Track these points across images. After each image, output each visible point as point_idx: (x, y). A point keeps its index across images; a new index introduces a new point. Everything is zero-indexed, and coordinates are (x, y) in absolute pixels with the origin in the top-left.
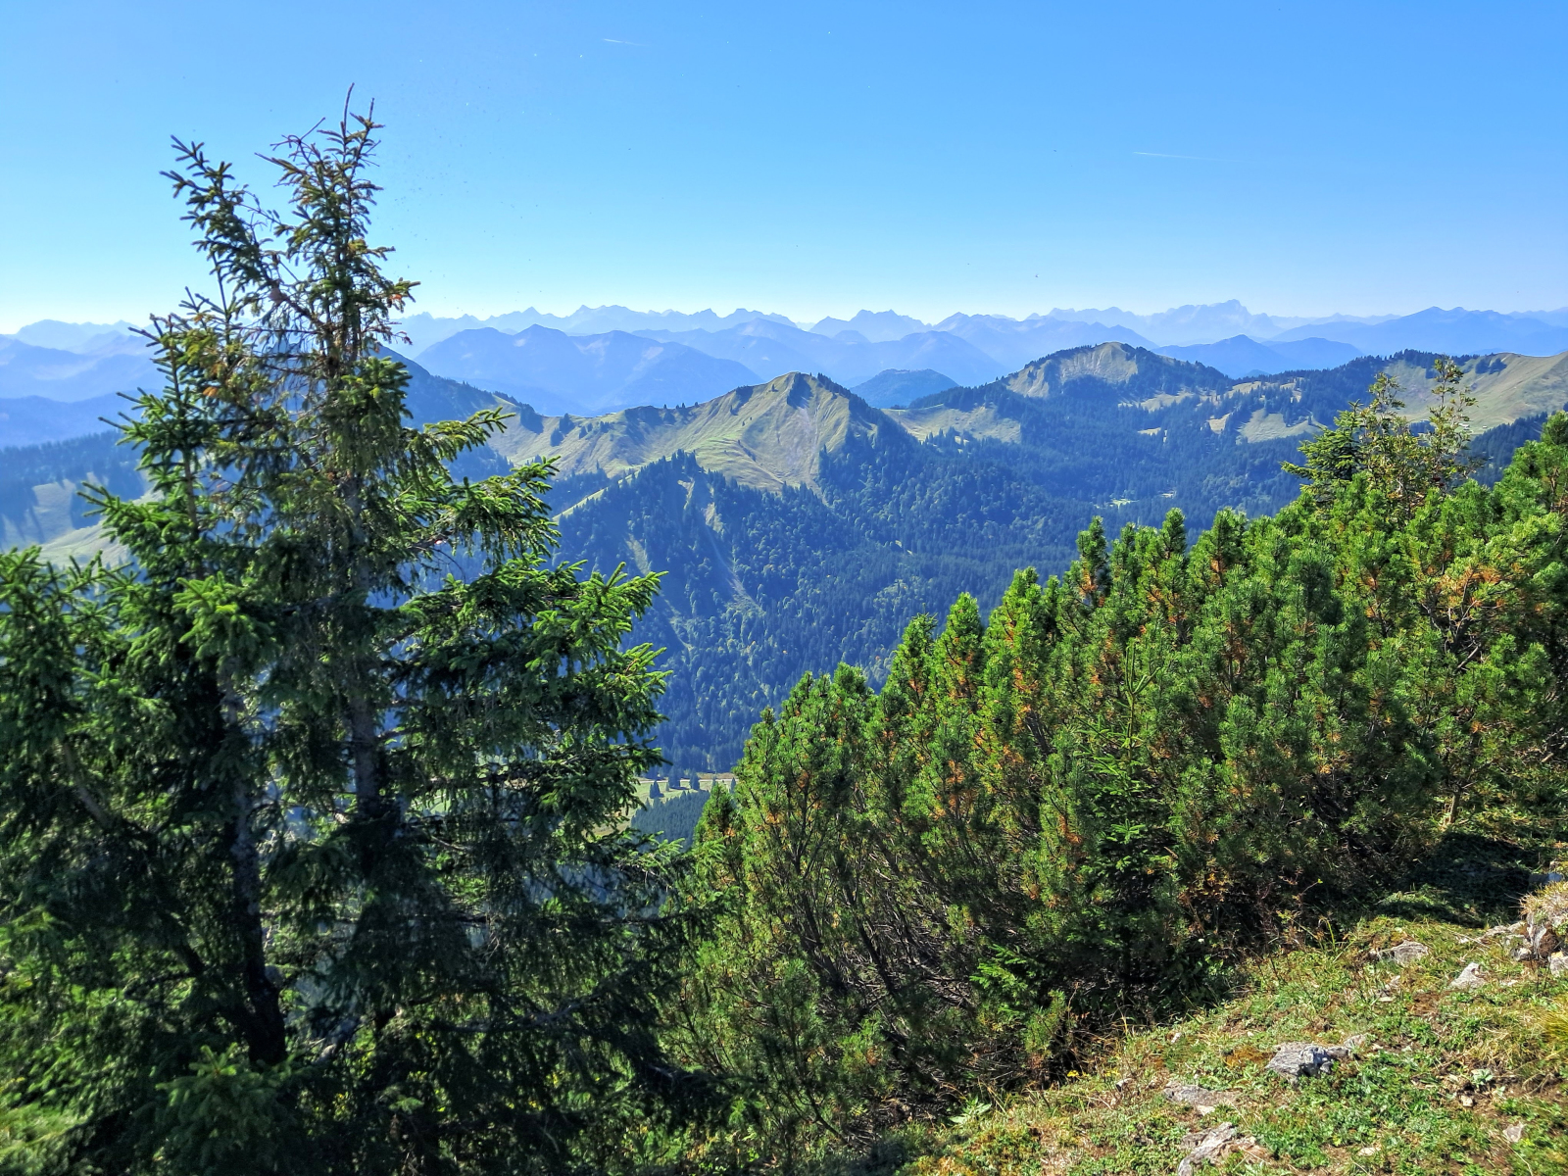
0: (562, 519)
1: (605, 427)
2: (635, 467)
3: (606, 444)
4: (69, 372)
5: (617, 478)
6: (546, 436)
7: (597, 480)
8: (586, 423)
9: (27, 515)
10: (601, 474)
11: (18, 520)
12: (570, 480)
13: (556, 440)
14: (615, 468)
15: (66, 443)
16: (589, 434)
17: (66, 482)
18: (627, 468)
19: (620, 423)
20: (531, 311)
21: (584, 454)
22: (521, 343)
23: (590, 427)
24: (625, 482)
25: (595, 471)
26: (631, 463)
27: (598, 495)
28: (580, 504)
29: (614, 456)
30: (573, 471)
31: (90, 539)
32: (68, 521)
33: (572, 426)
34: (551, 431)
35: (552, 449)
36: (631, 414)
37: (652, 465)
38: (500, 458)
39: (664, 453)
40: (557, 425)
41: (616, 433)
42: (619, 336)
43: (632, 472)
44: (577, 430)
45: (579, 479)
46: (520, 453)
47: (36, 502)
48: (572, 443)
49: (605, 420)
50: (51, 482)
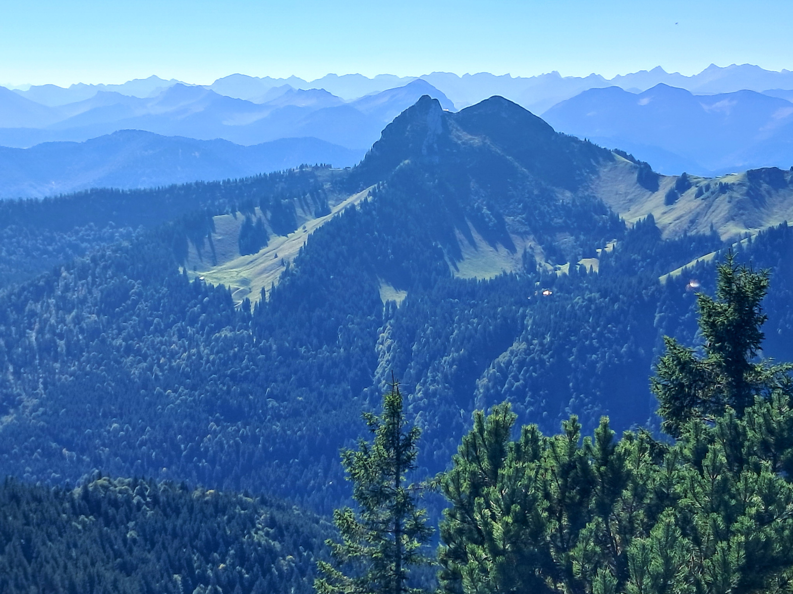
0: (670, 279)
1: (724, 188)
2: (751, 231)
3: (723, 205)
4: (250, 119)
5: (731, 241)
6: (660, 195)
7: (711, 241)
8: (703, 183)
9: (206, 241)
10: (715, 236)
11: (199, 244)
12: (681, 241)
13: (671, 199)
14: (731, 231)
15: (242, 181)
16: (706, 194)
17: (238, 213)
18: (743, 231)
19: (741, 184)
20: (658, 70)
21: (698, 214)
22: (645, 101)
23: (708, 187)
24: (740, 247)
25: (708, 233)
26: (747, 227)
27: (709, 257)
28: (689, 265)
29: (731, 218)
30: (685, 232)
31: (251, 265)
32: (236, 248)
33: (689, 186)
34: (667, 190)
35: (664, 208)
36: (753, 175)
37: (771, 229)
38: (612, 215)
39: (786, 218)
40: (673, 184)
41: (735, 195)
42: (748, 95)
43: (748, 236)
44: (694, 190)
45: (691, 239)
46: (632, 210)
47: (214, 232)
48: (688, 203)
49: (724, 181)
50: (227, 213)
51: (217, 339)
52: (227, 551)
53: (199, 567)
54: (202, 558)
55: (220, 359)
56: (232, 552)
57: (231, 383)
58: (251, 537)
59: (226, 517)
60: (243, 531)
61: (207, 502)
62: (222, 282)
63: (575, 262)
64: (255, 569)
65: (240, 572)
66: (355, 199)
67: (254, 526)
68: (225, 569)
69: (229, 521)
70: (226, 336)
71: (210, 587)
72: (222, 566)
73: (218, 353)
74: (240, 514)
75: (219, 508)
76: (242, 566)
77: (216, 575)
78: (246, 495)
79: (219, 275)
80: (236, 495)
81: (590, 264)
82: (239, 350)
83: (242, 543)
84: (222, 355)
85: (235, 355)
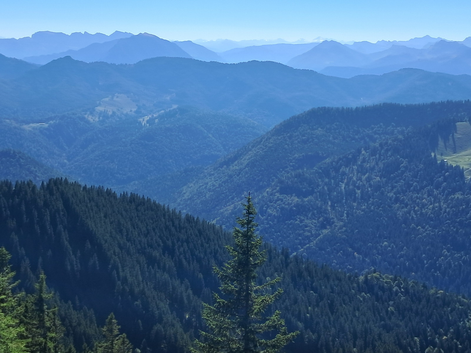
9: (450, 137)
11: (446, 140)
47: (456, 132)
50: (466, 121)
52: (449, 329)
53: (431, 336)
54: (433, 331)
55: (453, 211)
56: (452, 330)
58: (464, 323)
59: (449, 309)
60: (460, 319)
62: (458, 164)
67: (467, 317)
69: (451, 311)
70: (458, 198)
71: (436, 349)
73: (452, 207)
74: (459, 308)
75: (446, 303)
78: (464, 297)
79: (457, 160)
80: (457, 296)
82: (466, 207)
83: (459, 326)
84: (454, 209)
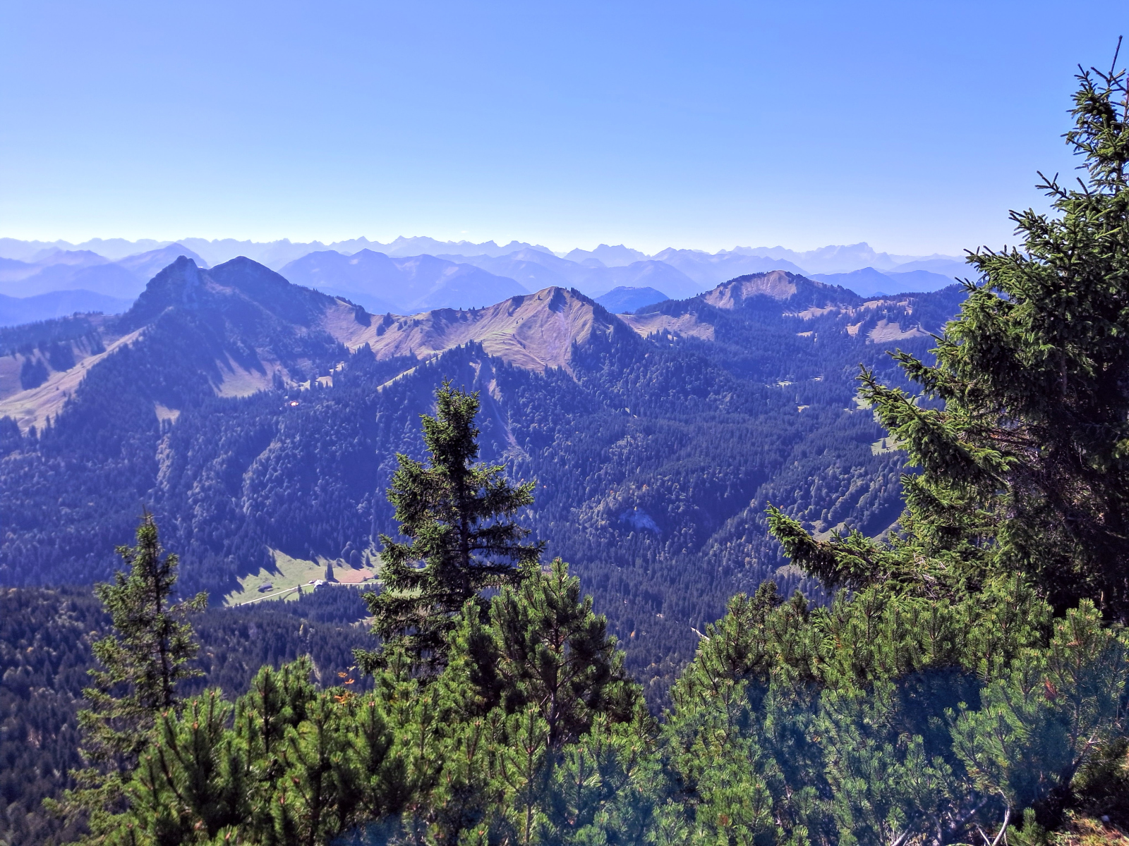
0: (385, 388)
1: (417, 323)
2: (437, 352)
3: (417, 335)
4: (23, 276)
5: (425, 359)
6: (373, 329)
7: (411, 360)
8: (402, 320)
10: (413, 357)
12: (390, 361)
13: (381, 331)
14: (423, 352)
15: (19, 328)
16: (405, 328)
17: (18, 355)
18: (432, 352)
19: (428, 320)
20: (363, 239)
21: (400, 342)
22: (355, 262)
23: (406, 323)
24: (431, 363)
25: (408, 354)
26: (435, 349)
27: (411, 371)
28: (398, 378)
29: (422, 344)
30: (393, 354)
31: (34, 398)
32: (19, 384)
33: (393, 322)
34: (377, 325)
35: (377, 338)
36: (435, 314)
37: (451, 350)
38: (339, 344)
39: (459, 342)
40: (381, 321)
41: (424, 327)
42: (426, 259)
43: (436, 355)
44: (396, 324)
45: (397, 359)
46: (353, 340)
48: (393, 334)
49: (417, 318)
51: (7, 463)
57: (24, 498)
61: (10, 600)
63: (313, 380)
64: (62, 647)
65: (48, 653)
66: (128, 339)
68: (33, 652)
72: (30, 649)
76: (49, 645)
77: (25, 657)
81: (326, 381)
85: (26, 474)
